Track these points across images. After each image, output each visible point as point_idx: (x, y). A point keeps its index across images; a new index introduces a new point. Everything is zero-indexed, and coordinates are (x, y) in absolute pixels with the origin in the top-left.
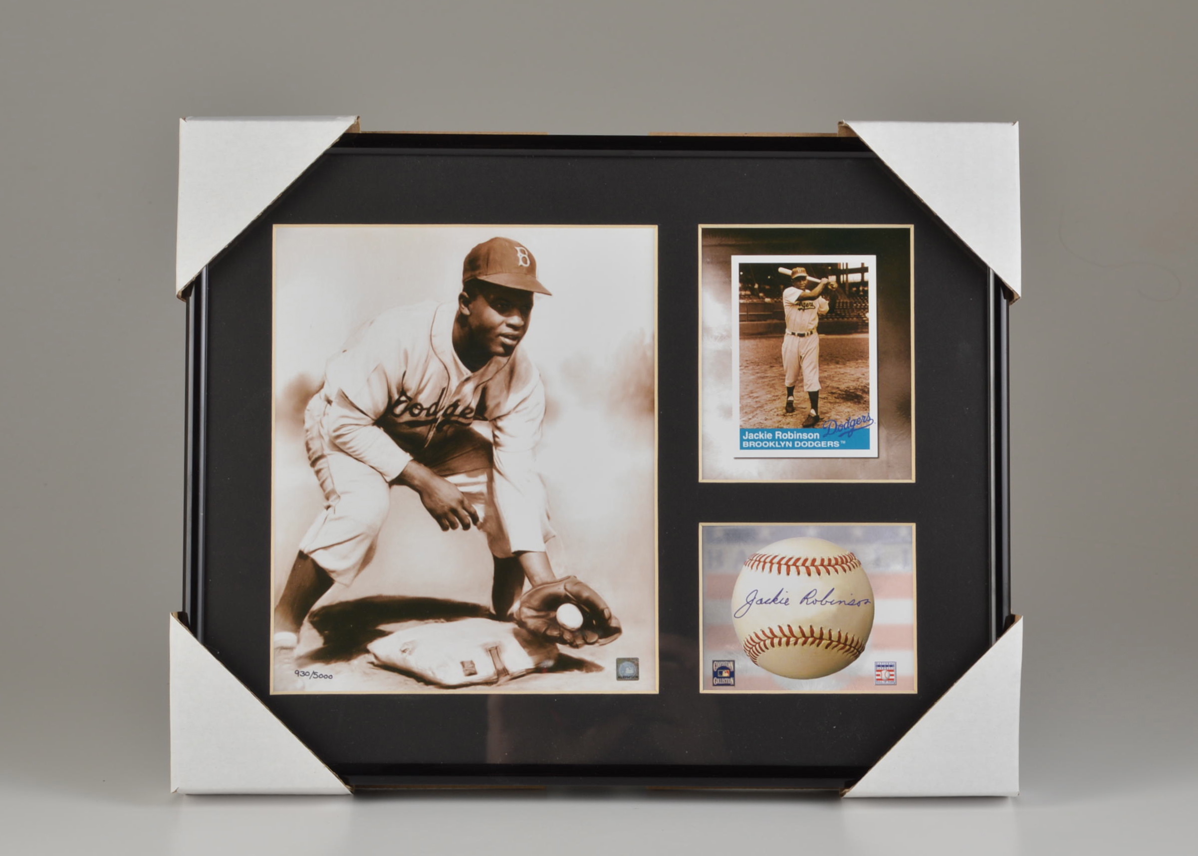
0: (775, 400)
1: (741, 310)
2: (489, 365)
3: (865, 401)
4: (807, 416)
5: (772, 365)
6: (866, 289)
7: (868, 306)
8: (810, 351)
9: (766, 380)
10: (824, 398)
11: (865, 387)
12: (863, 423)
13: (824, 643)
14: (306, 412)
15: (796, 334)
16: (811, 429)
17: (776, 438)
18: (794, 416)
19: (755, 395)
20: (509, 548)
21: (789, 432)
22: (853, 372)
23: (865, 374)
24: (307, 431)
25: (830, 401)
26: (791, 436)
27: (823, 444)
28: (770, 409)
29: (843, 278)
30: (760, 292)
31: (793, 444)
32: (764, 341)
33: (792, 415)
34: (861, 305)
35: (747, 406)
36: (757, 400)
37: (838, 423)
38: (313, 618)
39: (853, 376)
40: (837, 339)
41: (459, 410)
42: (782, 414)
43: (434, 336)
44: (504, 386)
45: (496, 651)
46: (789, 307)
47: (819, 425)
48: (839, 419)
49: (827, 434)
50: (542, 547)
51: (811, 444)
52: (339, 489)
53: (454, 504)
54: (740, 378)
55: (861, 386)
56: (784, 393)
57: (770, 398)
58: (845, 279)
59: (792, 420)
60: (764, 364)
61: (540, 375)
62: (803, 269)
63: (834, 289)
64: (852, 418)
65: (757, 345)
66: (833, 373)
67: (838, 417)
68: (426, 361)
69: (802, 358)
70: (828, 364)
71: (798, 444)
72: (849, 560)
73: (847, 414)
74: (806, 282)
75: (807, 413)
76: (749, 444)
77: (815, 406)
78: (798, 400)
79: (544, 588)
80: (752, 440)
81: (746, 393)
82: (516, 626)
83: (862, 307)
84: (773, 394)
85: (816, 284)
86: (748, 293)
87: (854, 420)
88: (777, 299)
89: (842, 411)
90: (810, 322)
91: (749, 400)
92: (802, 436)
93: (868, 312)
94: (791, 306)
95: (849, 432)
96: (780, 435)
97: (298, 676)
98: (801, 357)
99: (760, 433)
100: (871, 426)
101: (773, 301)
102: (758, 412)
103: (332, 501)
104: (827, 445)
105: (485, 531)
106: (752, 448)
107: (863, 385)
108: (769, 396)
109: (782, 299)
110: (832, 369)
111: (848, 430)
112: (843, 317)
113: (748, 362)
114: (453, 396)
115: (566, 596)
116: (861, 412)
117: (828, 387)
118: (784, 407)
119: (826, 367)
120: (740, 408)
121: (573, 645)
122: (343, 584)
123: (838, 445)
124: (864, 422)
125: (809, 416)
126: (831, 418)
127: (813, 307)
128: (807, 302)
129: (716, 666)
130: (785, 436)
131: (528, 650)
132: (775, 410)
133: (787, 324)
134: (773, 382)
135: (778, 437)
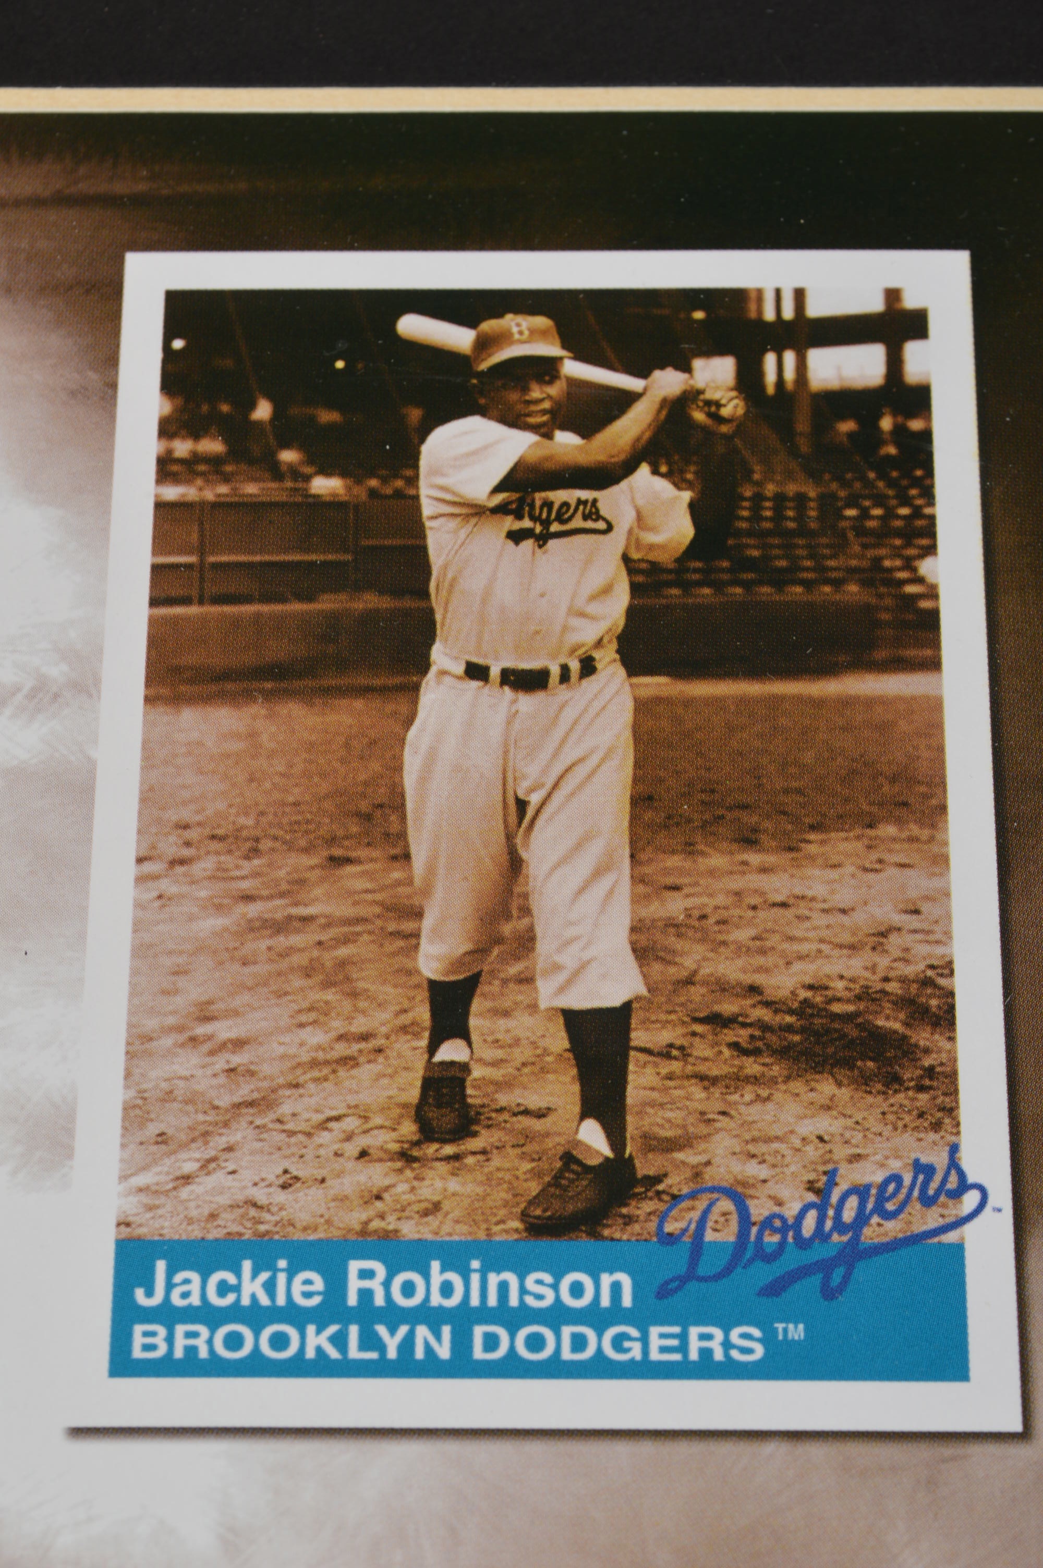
0: (348, 1061)
1: (161, 542)
3: (930, 1072)
4: (558, 1166)
5: (337, 852)
6: (916, 425)
7: (932, 518)
8: (581, 772)
9: (296, 940)
10: (665, 1054)
11: (927, 982)
12: (916, 1207)
15: (495, 672)
16: (583, 1245)
17: (352, 1300)
18: (470, 1160)
19: (224, 1030)
21: (435, 1265)
22: (844, 897)
23: (925, 907)
25: (702, 1068)
26: (447, 1289)
27: (655, 1342)
28: (319, 1118)
29: (777, 368)
30: (286, 445)
31: (462, 1343)
32: (294, 709)
33: (456, 1157)
34: (890, 514)
35: (168, 1096)
36: (237, 1059)
37: (759, 1209)
39: (845, 919)
40: (743, 701)
42: (395, 1147)
46: (452, 524)
47: (629, 1220)
48: (764, 1184)
49: (683, 1280)
51: (579, 1343)
54: (138, 926)
55: (903, 980)
56: (405, 1019)
57: (319, 1047)
58: (790, 374)
59: (453, 1185)
60: (290, 846)
62: (542, 322)
63: (724, 429)
64: (848, 1177)
65: (253, 735)
66: (721, 900)
67: (753, 1170)
69: (530, 813)
70: (689, 849)
71: (491, 1342)
73: (812, 1152)
74: (555, 390)
75: (555, 1145)
76: (170, 1339)
77: (604, 1100)
78: (496, 1064)
80: (189, 1315)
81: (171, 1020)
83: (898, 523)
84: (338, 1025)
85: (626, 399)
86: (213, 446)
87: (861, 1191)
88: (385, 480)
89: (777, 1130)
90: (580, 602)
91: (186, 1065)
92: (523, 1291)
93: (931, 550)
94: (467, 517)
95: (825, 1267)
96: (375, 1285)
98: (522, 805)
99: (247, 1266)
100: (969, 1231)
101: (361, 493)
102: (239, 1133)
104: (683, 1348)
106: (191, 1369)
107: (909, 970)
108: (315, 1037)
109: (413, 481)
110: (712, 873)
111: (820, 1252)
112: (780, 580)
113: (192, 834)
116: (908, 1139)
117: (689, 981)
118: (405, 1106)
119: (674, 861)
120: (128, 1108)
123: (759, 1351)
124: (928, 1201)
125: (568, 1158)
126: (712, 1176)
127: (601, 525)
128: (559, 496)
130: (408, 1289)
132: (351, 1123)
133: (438, 617)
134: (343, 952)
135: (366, 1295)
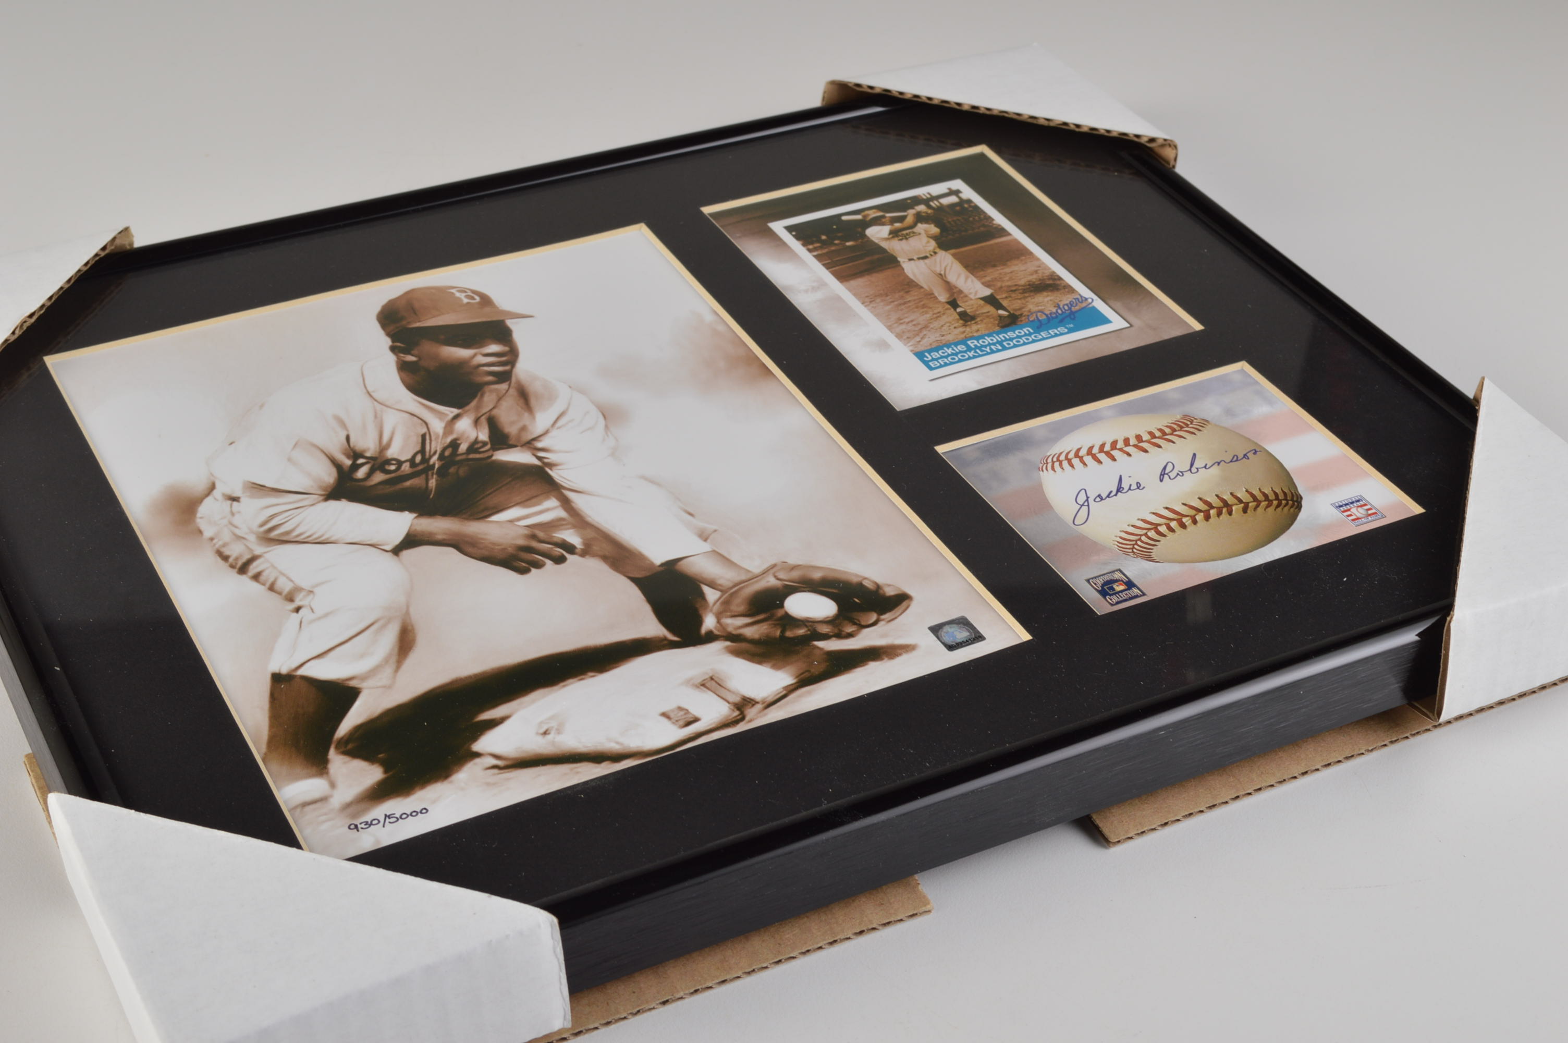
0: (938, 317)
1: (820, 261)
2: (482, 396)
3: (1064, 286)
4: (999, 318)
5: (906, 291)
6: (972, 205)
7: (988, 216)
8: (949, 267)
9: (909, 304)
11: (1052, 275)
12: (1079, 304)
13: (1237, 509)
14: (198, 520)
15: (915, 258)
16: (1014, 327)
17: (973, 347)
19: (907, 320)
20: (648, 562)
21: (986, 338)
22: (1023, 268)
23: (1041, 266)
24: (212, 539)
25: (1017, 298)
26: (992, 340)
27: (1043, 335)
28: (940, 326)
29: (934, 204)
30: (834, 240)
31: (1002, 346)
32: (875, 275)
33: (976, 323)
34: (979, 217)
35: (903, 332)
36: (914, 323)
37: (1047, 312)
38: (346, 747)
39: (1026, 272)
40: (975, 248)
41: (463, 447)
43: (373, 392)
44: (520, 409)
45: (713, 683)
47: (1021, 321)
48: (1045, 309)
49: (1040, 325)
50: (706, 547)
51: (1027, 339)
52: (304, 584)
53: (521, 542)
54: (872, 312)
55: (1046, 276)
57: (931, 317)
58: (938, 204)
60: (895, 292)
61: (570, 387)
62: (874, 210)
63: (932, 215)
64: (1061, 303)
65: (870, 280)
66: (997, 275)
67: (1041, 308)
68: (376, 417)
69: (943, 275)
70: (983, 271)
71: (1008, 344)
72: (1189, 423)
73: (1051, 302)
75: (995, 315)
76: (939, 363)
77: (998, 306)
79: (742, 588)
80: (940, 358)
81: (893, 322)
82: (728, 643)
84: (932, 313)
86: (817, 245)
87: (1066, 305)
89: (1041, 302)
90: (924, 245)
91: (903, 327)
92: (1009, 336)
93: (993, 220)
95: (1068, 316)
97: (358, 831)
98: (941, 274)
99: (945, 349)
100: (1093, 304)
101: (858, 243)
102: (925, 332)
103: (301, 600)
104: (1050, 334)
105: (594, 555)
106: (946, 365)
107: (1047, 274)
108: (927, 316)
110: (992, 272)
111: (1065, 314)
112: (964, 231)
113: (870, 297)
114: (442, 438)
115: (786, 586)
116: (1068, 296)
120: (896, 336)
121: (840, 636)
122: (377, 688)
123: (1066, 330)
124: (1081, 302)
126: (1032, 311)
127: (917, 234)
128: (905, 232)
129: (1095, 584)
130: (983, 342)
131: (770, 664)
132: (948, 325)
133: (895, 255)
134: (922, 303)
135: (975, 345)
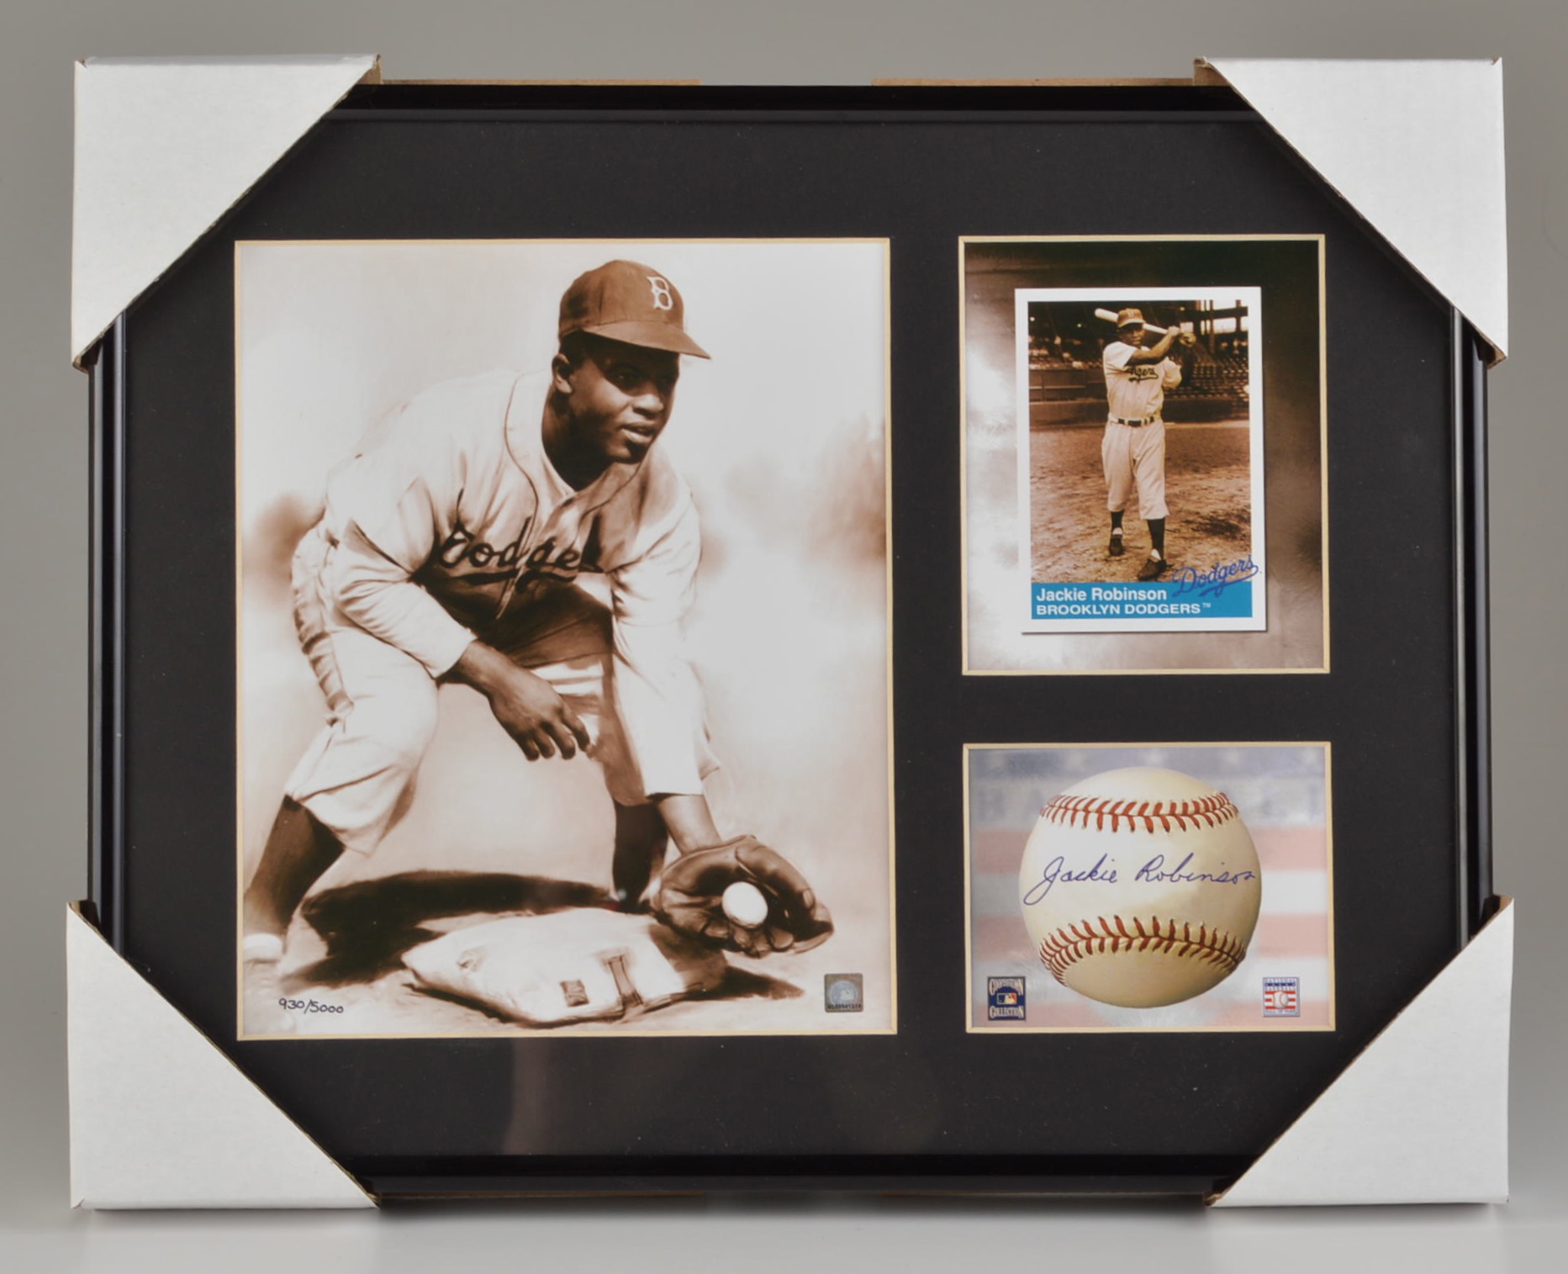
0: (1090, 534)
1: (1031, 382)
2: (604, 479)
3: (1244, 535)
4: (1146, 562)
5: (1085, 475)
6: (1244, 344)
7: (1247, 374)
8: (1150, 451)
9: (1075, 500)
10: (1174, 531)
11: (1244, 511)
12: (1240, 572)
13: (1177, 947)
14: (295, 560)
15: (1126, 422)
16: (1153, 583)
17: (1094, 599)
18: (1123, 561)
19: (1057, 526)
21: (1115, 589)
22: (1222, 487)
23: (1244, 489)
24: (297, 592)
25: (1184, 535)
26: (1118, 595)
27: (1172, 608)
28: (1082, 550)
29: (1205, 326)
30: (1065, 351)
31: (1122, 609)
32: (1071, 433)
33: (1120, 560)
34: (1236, 372)
35: (1043, 544)
36: (1061, 534)
37: (1199, 573)
38: (310, 911)
39: (1222, 493)
40: (1195, 430)
41: (555, 554)
42: (1103, 558)
43: (511, 429)
44: (631, 512)
45: (619, 964)
46: (1113, 376)
47: (1165, 576)
48: (1200, 566)
49: (1179, 592)
50: (696, 787)
51: (1152, 609)
52: (351, 692)
53: (546, 715)
54: (1032, 497)
55: (1238, 510)
56: (1105, 522)
57: (1082, 531)
58: (1208, 328)
59: (1119, 568)
60: (1072, 474)
61: (691, 496)
62: (1137, 311)
63: (1190, 346)
64: (1223, 564)
65: (1060, 441)
66: (1189, 488)
67: (1198, 563)
68: (498, 471)
69: (1137, 463)
70: (1180, 474)
71: (1130, 609)
72: (1218, 806)
73: (1213, 558)
74: (1141, 333)
75: (1146, 556)
76: (1047, 609)
77: (1158, 544)
78: (1129, 534)
79: (701, 856)
80: (1052, 603)
81: (1042, 523)
82: (654, 922)
83: (1238, 375)
84: (1087, 524)
85: (1160, 337)
86: (1044, 352)
87: (1225, 568)
89: (1204, 552)
90: (1150, 401)
91: (1047, 536)
92: (1138, 596)
93: (1247, 383)
94: (1117, 374)
95: (1215, 588)
96: (1100, 595)
97: (285, 1009)
98: (1134, 461)
99: (1066, 590)
100: (1253, 578)
101: (1087, 367)
102: (1062, 554)
103: (340, 711)
104: (1179, 610)
105: (600, 759)
106: (1052, 616)
107: (1239, 507)
108: (1081, 528)
109: (1101, 363)
110: (1187, 480)
111: (1216, 584)
112: (1205, 393)
113: (1045, 470)
114: (543, 531)
115: (738, 870)
116: (1237, 554)
117: (1180, 511)
118: (1106, 546)
119: (1176, 477)
120: (1032, 547)
121: (751, 952)
122: (359, 852)
123: (1199, 610)
124: (1243, 570)
125: (1149, 560)
126: (1186, 564)
127: (1155, 376)
128: (1143, 367)
129: (993, 987)
130: (1108, 596)
131: (676, 962)
132: (1092, 551)
133: (1110, 405)
134: (1088, 504)
135: (1097, 597)
